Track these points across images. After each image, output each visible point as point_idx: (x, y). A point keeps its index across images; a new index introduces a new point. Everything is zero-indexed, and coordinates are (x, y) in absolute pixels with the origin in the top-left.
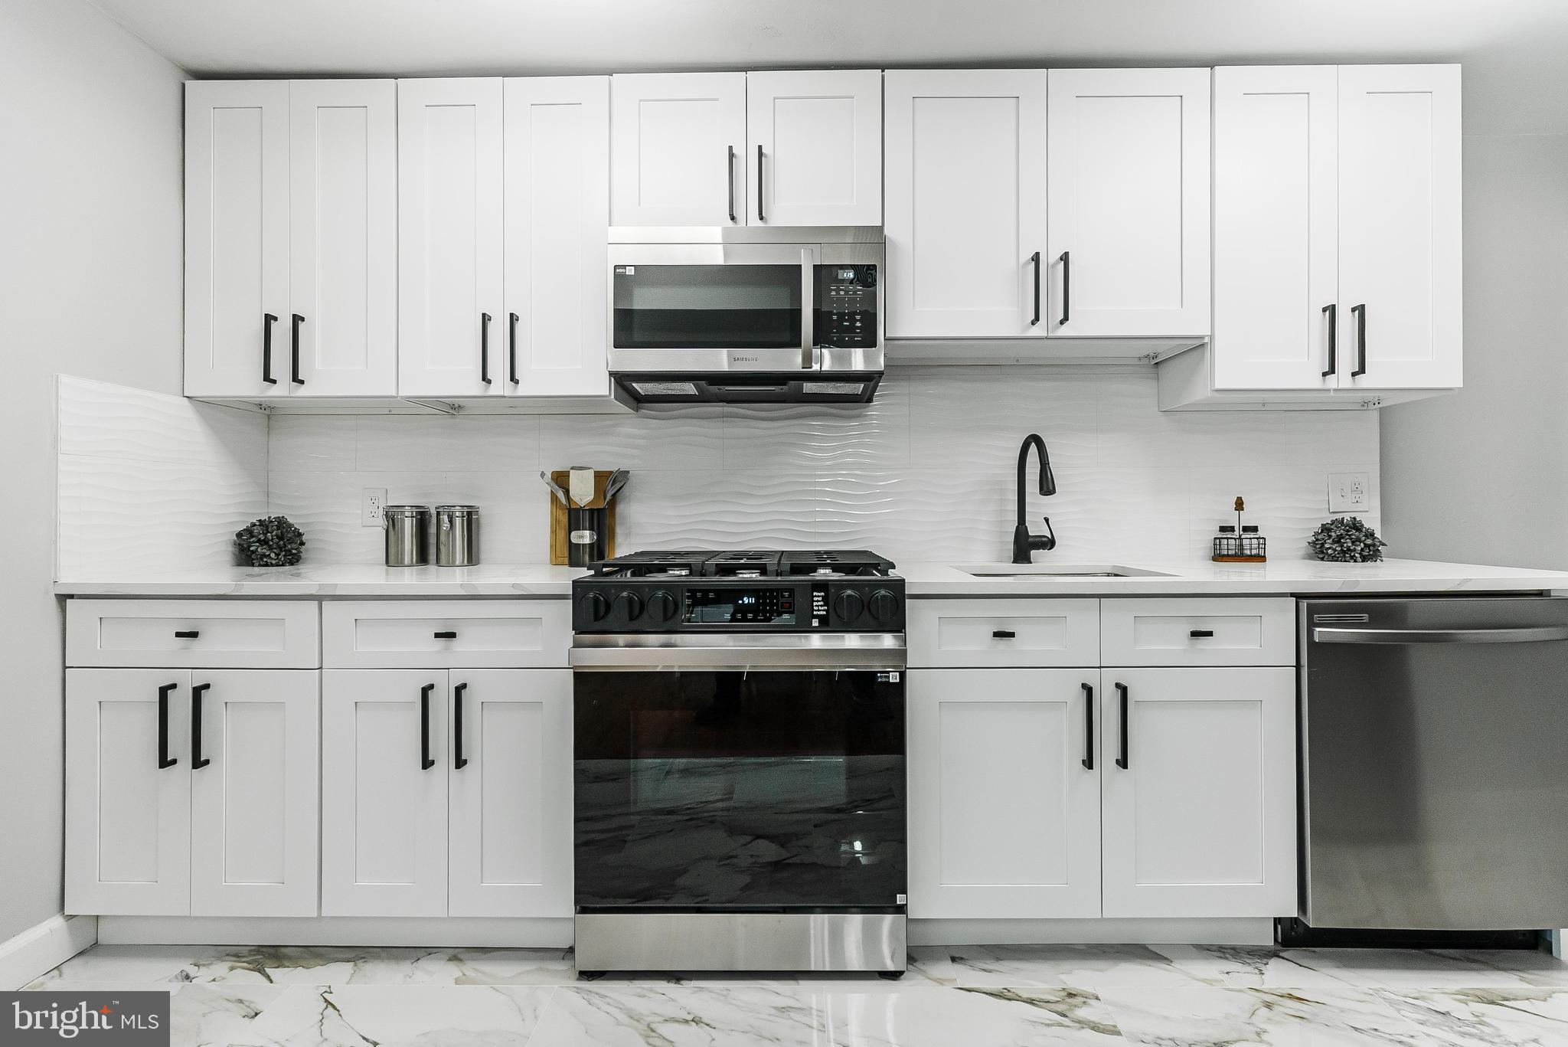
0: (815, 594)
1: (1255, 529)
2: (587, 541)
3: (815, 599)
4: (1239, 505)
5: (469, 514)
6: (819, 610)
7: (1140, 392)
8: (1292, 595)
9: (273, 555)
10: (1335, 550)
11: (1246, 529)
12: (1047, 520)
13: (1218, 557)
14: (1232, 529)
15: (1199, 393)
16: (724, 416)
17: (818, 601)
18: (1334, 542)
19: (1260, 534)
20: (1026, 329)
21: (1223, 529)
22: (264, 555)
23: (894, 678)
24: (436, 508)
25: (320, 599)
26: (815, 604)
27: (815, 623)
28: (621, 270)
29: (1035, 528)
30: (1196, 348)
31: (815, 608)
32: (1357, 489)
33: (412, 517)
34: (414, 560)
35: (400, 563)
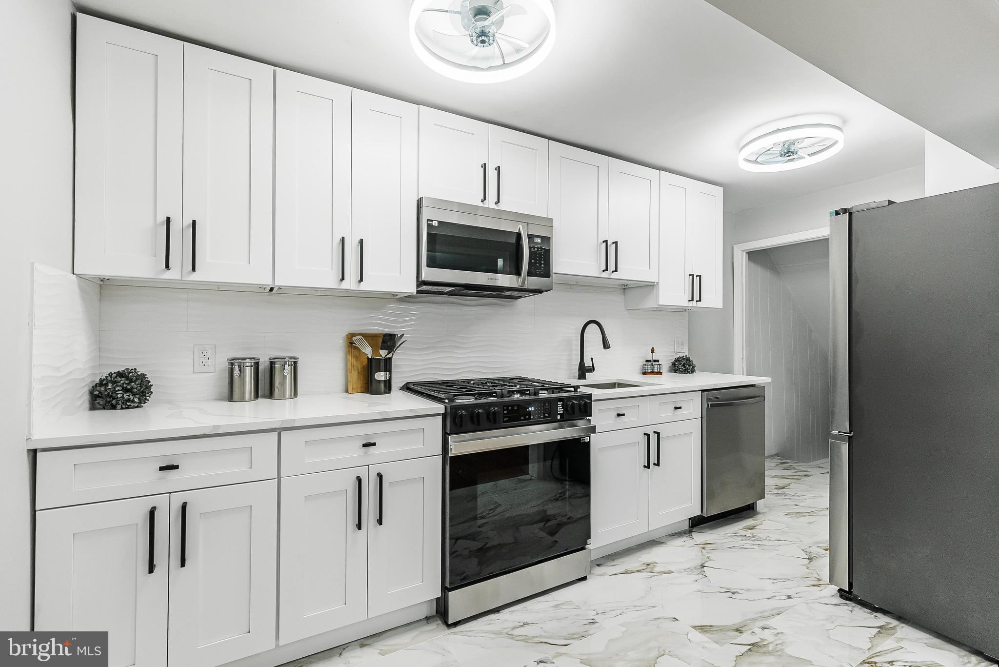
0: (559, 403)
1: (658, 361)
2: (383, 379)
3: (559, 406)
4: (653, 351)
5: (295, 363)
7: (618, 299)
8: (699, 390)
9: (136, 400)
10: (683, 369)
11: (655, 361)
12: (592, 359)
13: (645, 373)
14: (650, 361)
15: (648, 305)
16: (447, 303)
17: (560, 407)
18: (682, 366)
19: (660, 363)
20: (601, 273)
21: (647, 361)
22: (129, 400)
23: (587, 440)
24: (270, 359)
25: (279, 431)
26: (559, 408)
27: (559, 417)
28: (430, 223)
30: (650, 287)
31: (559, 410)
32: (683, 344)
33: (251, 366)
34: (252, 396)
35: (242, 399)
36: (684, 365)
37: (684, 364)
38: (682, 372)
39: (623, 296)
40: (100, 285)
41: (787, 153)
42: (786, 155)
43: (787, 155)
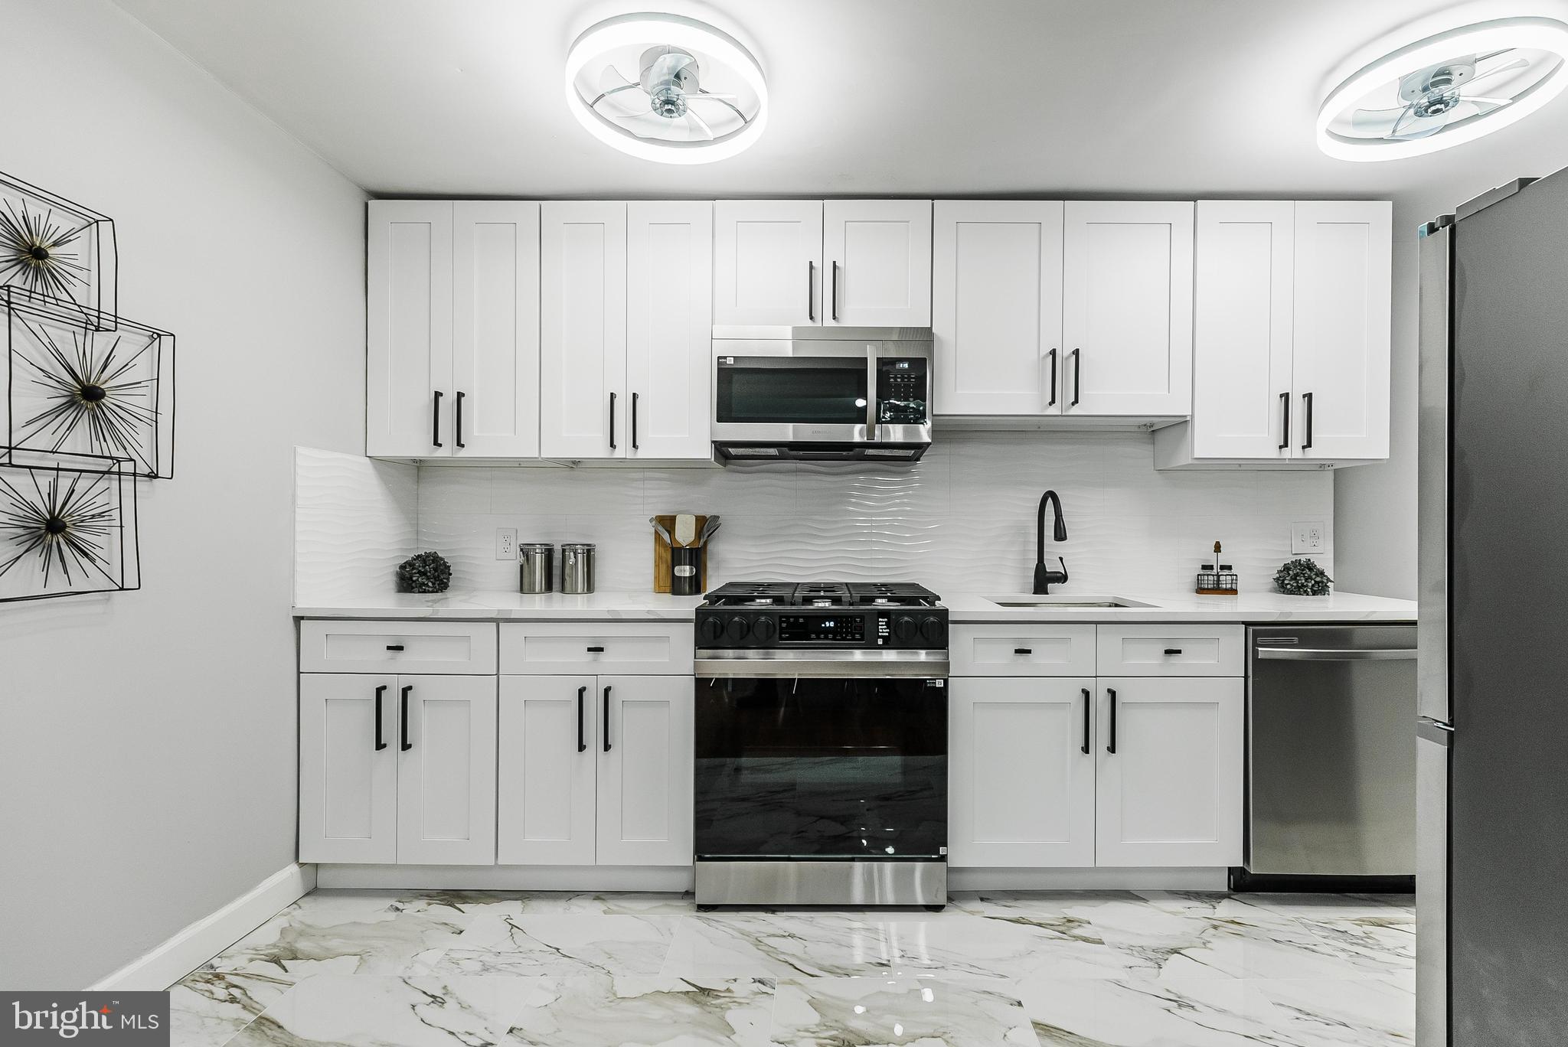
0: (880, 620)
1: (1229, 568)
2: (687, 574)
3: (880, 623)
4: (1218, 548)
5: (589, 551)
6: (883, 632)
7: (1139, 454)
8: (1243, 623)
9: (430, 584)
10: (1292, 586)
11: (1223, 568)
12: (1061, 559)
13: (1201, 590)
14: (1211, 567)
15: (1183, 460)
16: (797, 471)
17: (882, 625)
18: (1292, 579)
19: (1234, 571)
20: (1046, 408)
21: (1204, 567)
22: (424, 584)
23: (940, 684)
24: (562, 546)
25: (497, 621)
26: (880, 627)
27: (880, 642)
28: (723, 360)
29: (1052, 566)
30: (1180, 425)
31: (880, 631)
32: (1314, 535)
33: (542, 553)
34: (543, 588)
35: (532, 591)
36: (1295, 578)
37: (1297, 575)
38: (1291, 592)
39: (1150, 447)
40: (418, 467)
41: (1432, 104)
42: (1429, 111)
43: (1433, 108)
